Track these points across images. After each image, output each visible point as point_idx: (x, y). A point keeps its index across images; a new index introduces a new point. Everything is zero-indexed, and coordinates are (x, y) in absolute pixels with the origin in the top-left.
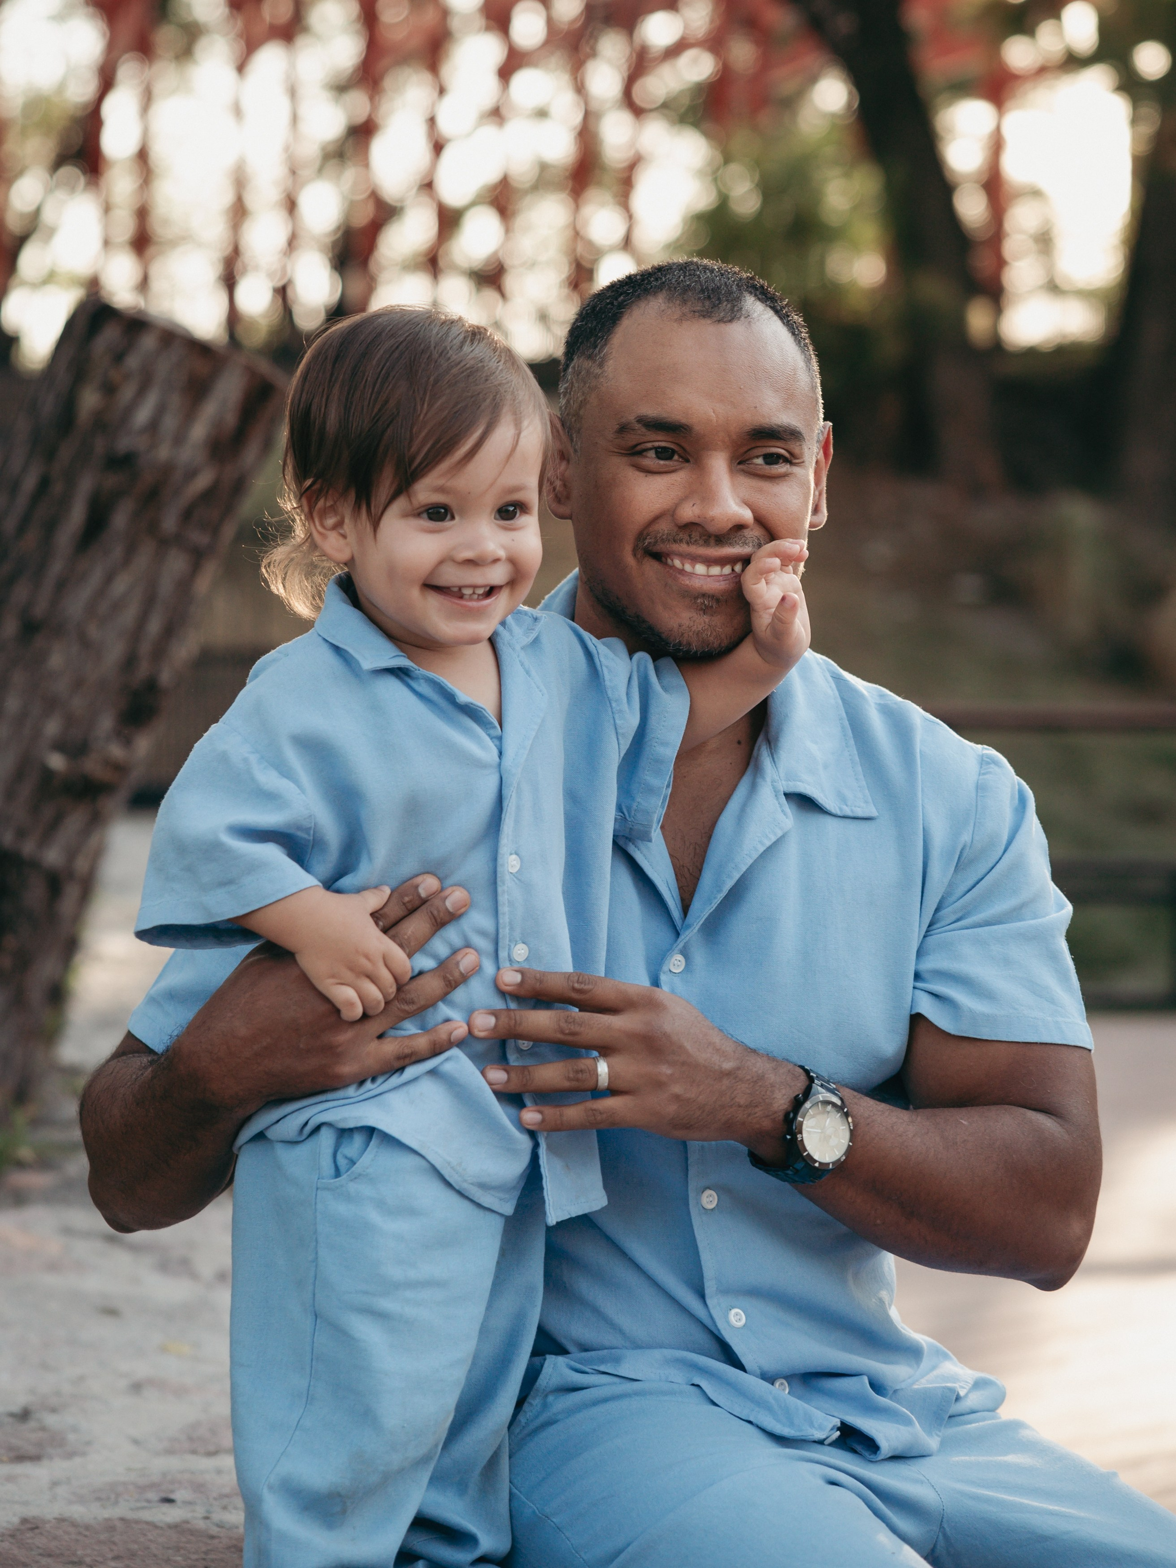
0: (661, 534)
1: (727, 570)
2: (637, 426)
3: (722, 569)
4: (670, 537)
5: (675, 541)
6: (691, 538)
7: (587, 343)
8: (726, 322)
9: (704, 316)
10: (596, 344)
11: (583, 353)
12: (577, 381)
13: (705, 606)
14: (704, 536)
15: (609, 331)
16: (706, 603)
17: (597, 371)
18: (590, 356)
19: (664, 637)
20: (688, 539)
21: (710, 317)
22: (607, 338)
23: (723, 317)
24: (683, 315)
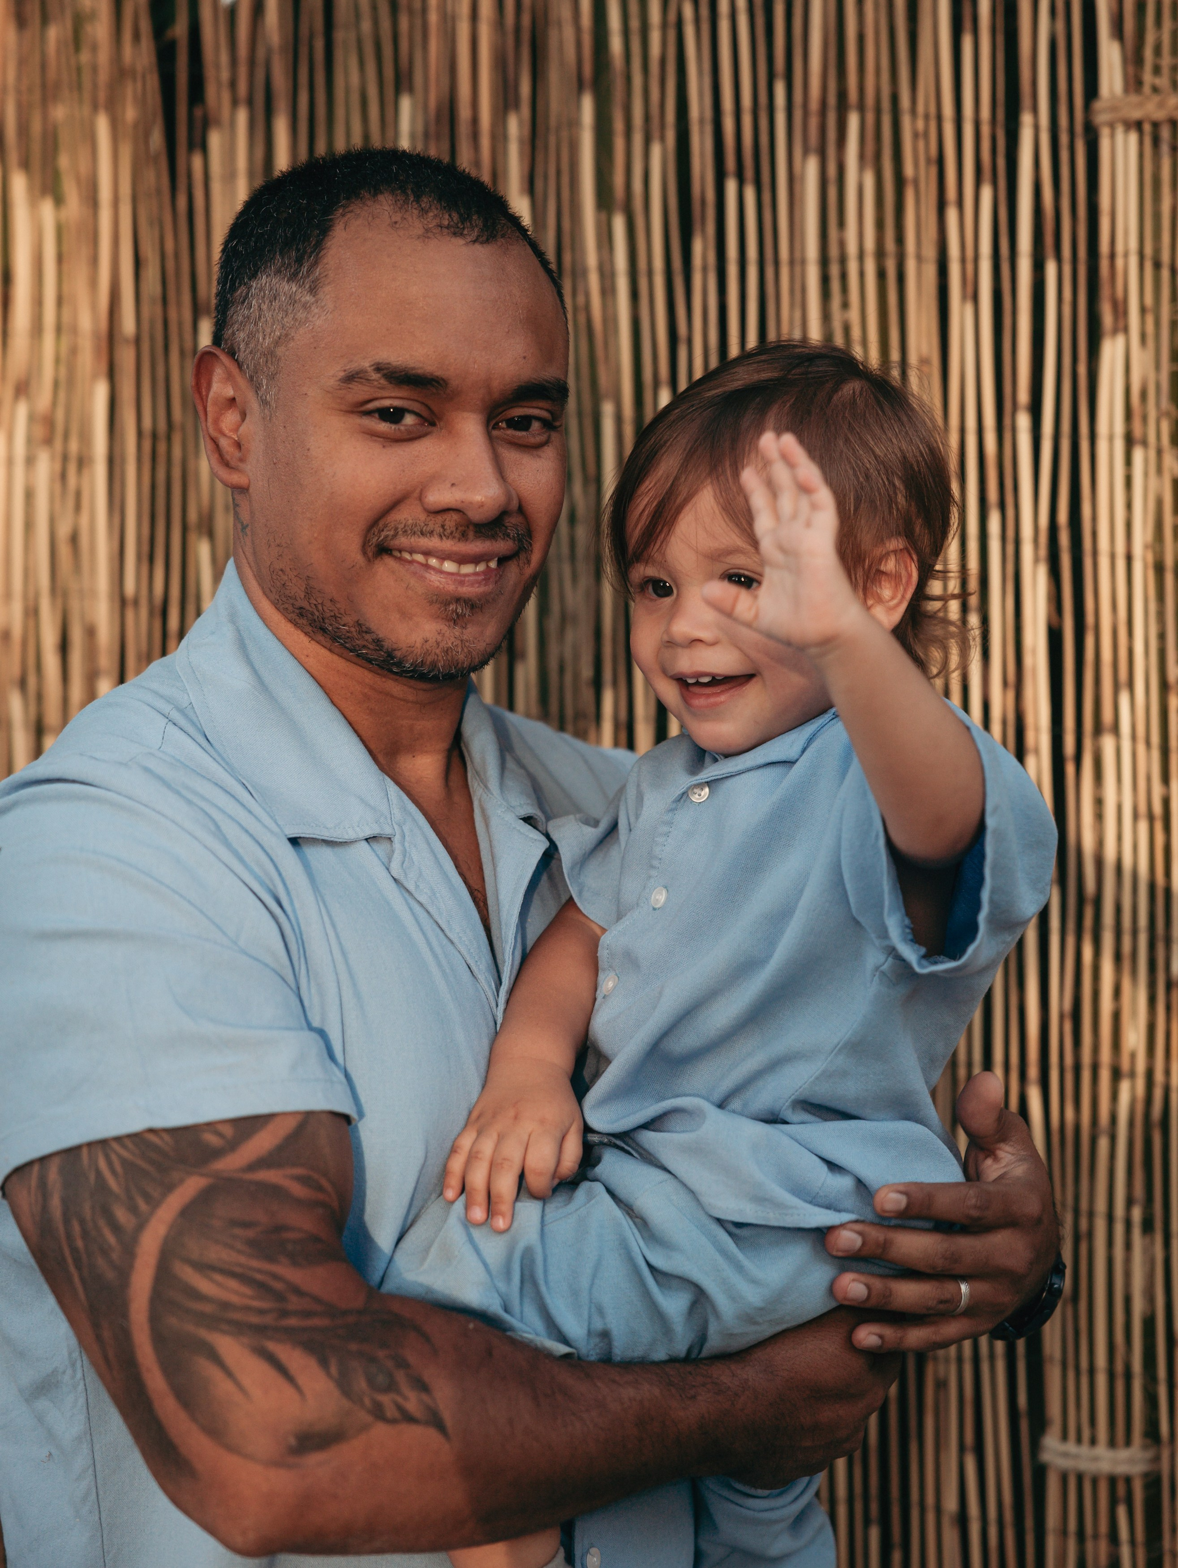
0: (403, 526)
1: (481, 567)
2: (375, 376)
3: (476, 567)
4: (416, 529)
5: (422, 534)
6: (445, 530)
7: (283, 258)
8: (482, 243)
9: (455, 234)
10: (299, 261)
11: (278, 272)
12: (269, 309)
13: (457, 614)
14: (461, 526)
15: (319, 245)
16: (459, 610)
17: (308, 298)
18: (293, 277)
19: (398, 654)
20: (441, 530)
21: (462, 235)
22: (317, 254)
23: (478, 237)
24: (427, 230)
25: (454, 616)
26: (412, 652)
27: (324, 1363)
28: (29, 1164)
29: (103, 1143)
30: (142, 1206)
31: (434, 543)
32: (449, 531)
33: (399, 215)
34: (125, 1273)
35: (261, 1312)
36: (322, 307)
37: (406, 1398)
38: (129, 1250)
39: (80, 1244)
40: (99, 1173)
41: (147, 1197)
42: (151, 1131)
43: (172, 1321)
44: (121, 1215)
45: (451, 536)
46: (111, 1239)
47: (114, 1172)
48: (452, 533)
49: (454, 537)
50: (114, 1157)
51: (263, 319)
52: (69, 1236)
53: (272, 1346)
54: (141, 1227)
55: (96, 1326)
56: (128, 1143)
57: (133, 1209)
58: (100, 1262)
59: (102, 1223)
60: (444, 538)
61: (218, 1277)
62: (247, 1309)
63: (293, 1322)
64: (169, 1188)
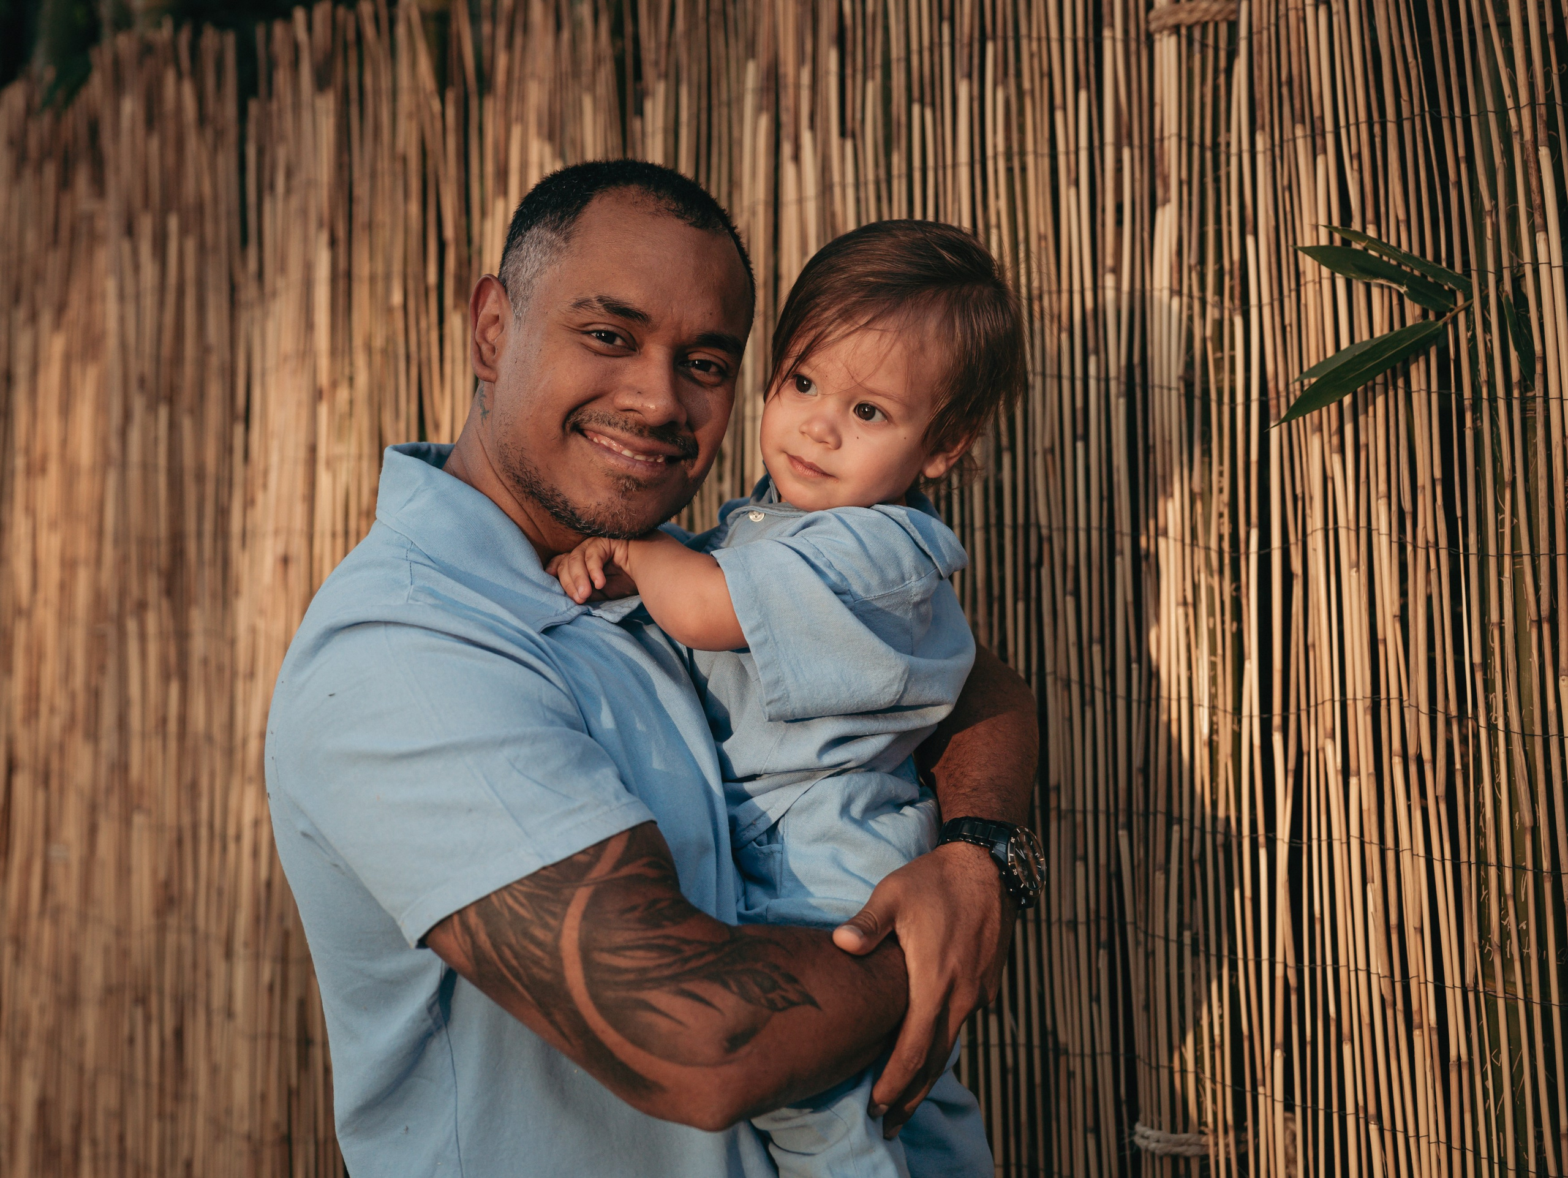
0: (596, 415)
2: (597, 304)
4: (605, 419)
5: (609, 424)
6: (626, 424)
7: (551, 216)
8: (696, 227)
9: (678, 217)
10: (562, 219)
11: (546, 225)
12: (534, 251)
13: (625, 487)
14: (639, 425)
15: (578, 210)
16: (628, 484)
17: (562, 244)
18: (555, 229)
19: (578, 512)
20: (624, 424)
21: (682, 218)
22: (576, 215)
23: (695, 222)
24: (658, 210)
25: (623, 488)
26: (588, 512)
27: (726, 985)
28: (449, 918)
29: (507, 888)
30: (552, 922)
31: (617, 432)
32: (629, 426)
33: (640, 198)
34: (559, 973)
35: (669, 965)
36: (570, 252)
37: (786, 991)
38: (555, 953)
39: (514, 962)
40: (510, 908)
41: (554, 915)
42: (544, 868)
43: (610, 994)
44: (539, 933)
45: (630, 430)
46: (538, 952)
47: (522, 905)
48: (631, 428)
49: (632, 431)
50: (517, 894)
51: (528, 258)
52: (501, 957)
53: (686, 986)
54: (558, 936)
55: (548, 1015)
56: (526, 882)
57: (546, 926)
58: (535, 970)
59: (526, 943)
60: (625, 430)
61: (628, 953)
62: (660, 966)
63: (693, 964)
64: (567, 903)
